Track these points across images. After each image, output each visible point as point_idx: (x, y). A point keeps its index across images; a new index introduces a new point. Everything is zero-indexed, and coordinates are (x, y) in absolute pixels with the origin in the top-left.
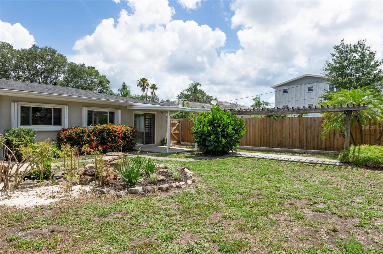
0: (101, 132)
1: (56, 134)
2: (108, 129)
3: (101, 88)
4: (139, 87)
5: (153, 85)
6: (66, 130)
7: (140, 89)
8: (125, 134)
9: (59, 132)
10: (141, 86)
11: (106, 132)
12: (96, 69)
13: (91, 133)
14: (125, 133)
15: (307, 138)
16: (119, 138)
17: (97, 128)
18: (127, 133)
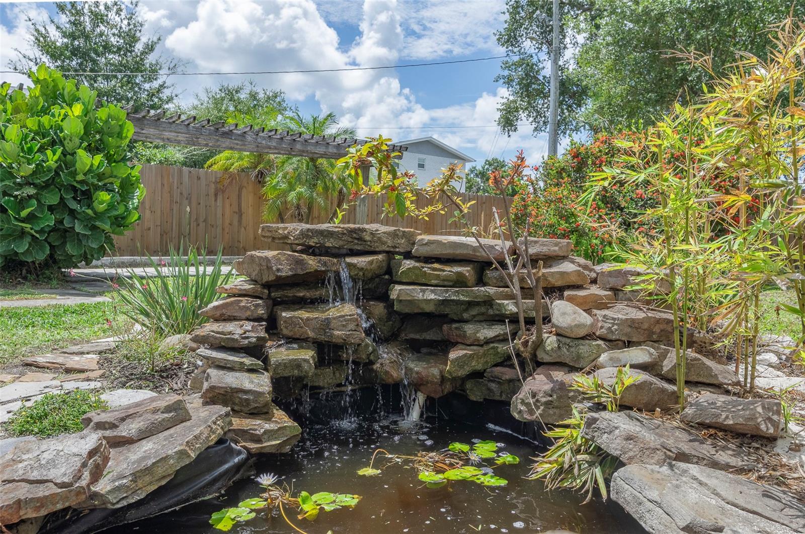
15: (180, 225)
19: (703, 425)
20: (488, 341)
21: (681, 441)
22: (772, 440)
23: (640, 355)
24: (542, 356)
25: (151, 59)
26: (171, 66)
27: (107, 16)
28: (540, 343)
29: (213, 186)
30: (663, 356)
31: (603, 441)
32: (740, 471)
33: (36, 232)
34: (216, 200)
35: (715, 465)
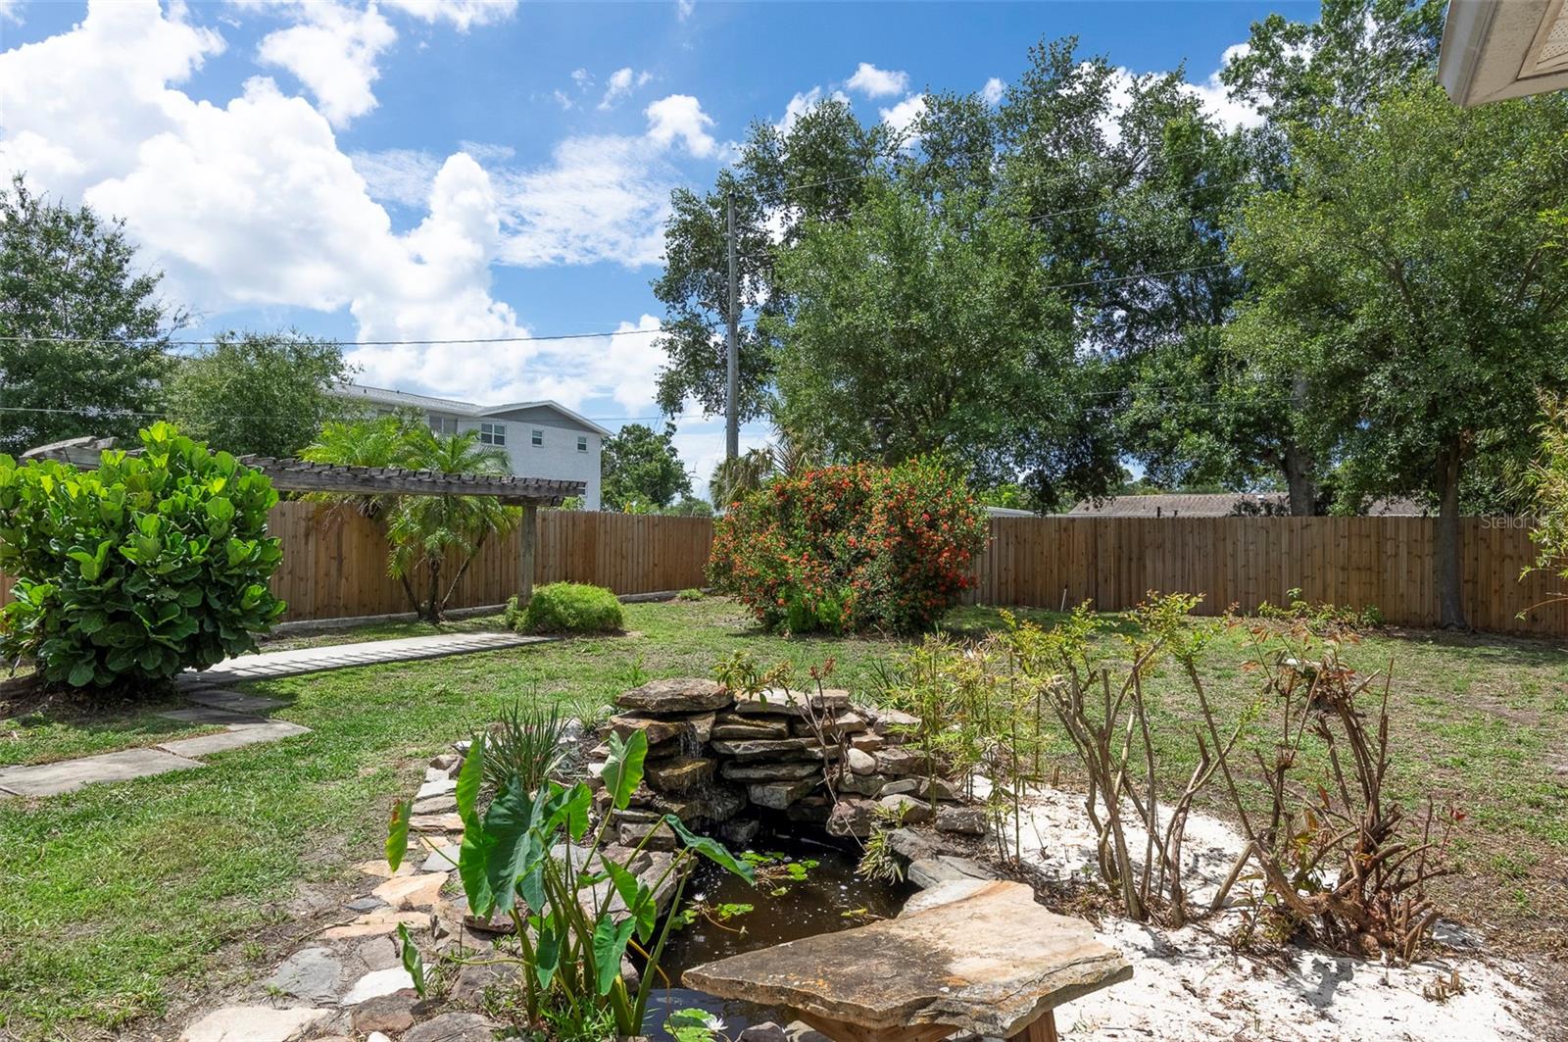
19: (948, 831)
20: (802, 778)
21: (937, 843)
22: (982, 836)
23: (907, 784)
24: (842, 787)
25: (145, 303)
26: (180, 316)
27: (68, 234)
28: (841, 779)
29: (303, 524)
30: (920, 783)
31: (898, 847)
32: (968, 856)
33: (176, 643)
34: (306, 543)
35: (956, 855)
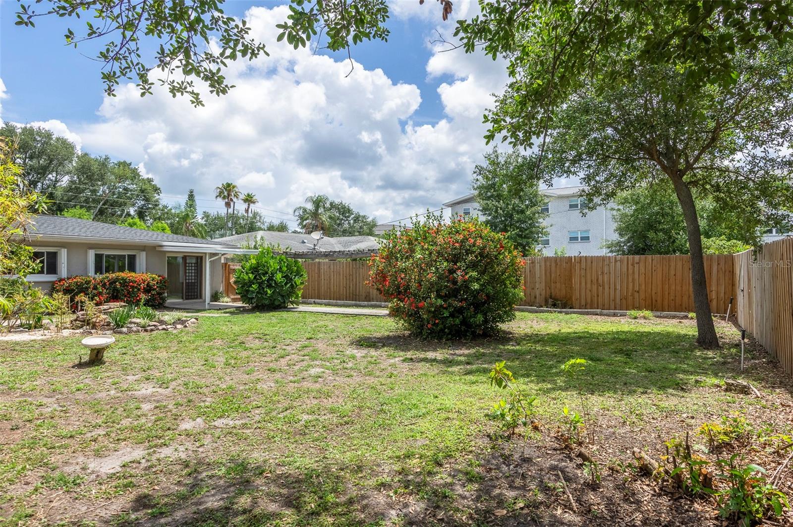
0: (113, 282)
1: (50, 285)
2: (123, 279)
3: (143, 203)
4: (219, 199)
5: (248, 195)
6: (64, 280)
7: (221, 203)
8: (148, 285)
9: (53, 283)
10: (224, 198)
11: (120, 283)
12: (132, 166)
13: (99, 284)
14: (148, 283)
16: (139, 290)
17: (108, 277)
18: (152, 283)
